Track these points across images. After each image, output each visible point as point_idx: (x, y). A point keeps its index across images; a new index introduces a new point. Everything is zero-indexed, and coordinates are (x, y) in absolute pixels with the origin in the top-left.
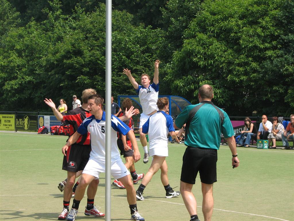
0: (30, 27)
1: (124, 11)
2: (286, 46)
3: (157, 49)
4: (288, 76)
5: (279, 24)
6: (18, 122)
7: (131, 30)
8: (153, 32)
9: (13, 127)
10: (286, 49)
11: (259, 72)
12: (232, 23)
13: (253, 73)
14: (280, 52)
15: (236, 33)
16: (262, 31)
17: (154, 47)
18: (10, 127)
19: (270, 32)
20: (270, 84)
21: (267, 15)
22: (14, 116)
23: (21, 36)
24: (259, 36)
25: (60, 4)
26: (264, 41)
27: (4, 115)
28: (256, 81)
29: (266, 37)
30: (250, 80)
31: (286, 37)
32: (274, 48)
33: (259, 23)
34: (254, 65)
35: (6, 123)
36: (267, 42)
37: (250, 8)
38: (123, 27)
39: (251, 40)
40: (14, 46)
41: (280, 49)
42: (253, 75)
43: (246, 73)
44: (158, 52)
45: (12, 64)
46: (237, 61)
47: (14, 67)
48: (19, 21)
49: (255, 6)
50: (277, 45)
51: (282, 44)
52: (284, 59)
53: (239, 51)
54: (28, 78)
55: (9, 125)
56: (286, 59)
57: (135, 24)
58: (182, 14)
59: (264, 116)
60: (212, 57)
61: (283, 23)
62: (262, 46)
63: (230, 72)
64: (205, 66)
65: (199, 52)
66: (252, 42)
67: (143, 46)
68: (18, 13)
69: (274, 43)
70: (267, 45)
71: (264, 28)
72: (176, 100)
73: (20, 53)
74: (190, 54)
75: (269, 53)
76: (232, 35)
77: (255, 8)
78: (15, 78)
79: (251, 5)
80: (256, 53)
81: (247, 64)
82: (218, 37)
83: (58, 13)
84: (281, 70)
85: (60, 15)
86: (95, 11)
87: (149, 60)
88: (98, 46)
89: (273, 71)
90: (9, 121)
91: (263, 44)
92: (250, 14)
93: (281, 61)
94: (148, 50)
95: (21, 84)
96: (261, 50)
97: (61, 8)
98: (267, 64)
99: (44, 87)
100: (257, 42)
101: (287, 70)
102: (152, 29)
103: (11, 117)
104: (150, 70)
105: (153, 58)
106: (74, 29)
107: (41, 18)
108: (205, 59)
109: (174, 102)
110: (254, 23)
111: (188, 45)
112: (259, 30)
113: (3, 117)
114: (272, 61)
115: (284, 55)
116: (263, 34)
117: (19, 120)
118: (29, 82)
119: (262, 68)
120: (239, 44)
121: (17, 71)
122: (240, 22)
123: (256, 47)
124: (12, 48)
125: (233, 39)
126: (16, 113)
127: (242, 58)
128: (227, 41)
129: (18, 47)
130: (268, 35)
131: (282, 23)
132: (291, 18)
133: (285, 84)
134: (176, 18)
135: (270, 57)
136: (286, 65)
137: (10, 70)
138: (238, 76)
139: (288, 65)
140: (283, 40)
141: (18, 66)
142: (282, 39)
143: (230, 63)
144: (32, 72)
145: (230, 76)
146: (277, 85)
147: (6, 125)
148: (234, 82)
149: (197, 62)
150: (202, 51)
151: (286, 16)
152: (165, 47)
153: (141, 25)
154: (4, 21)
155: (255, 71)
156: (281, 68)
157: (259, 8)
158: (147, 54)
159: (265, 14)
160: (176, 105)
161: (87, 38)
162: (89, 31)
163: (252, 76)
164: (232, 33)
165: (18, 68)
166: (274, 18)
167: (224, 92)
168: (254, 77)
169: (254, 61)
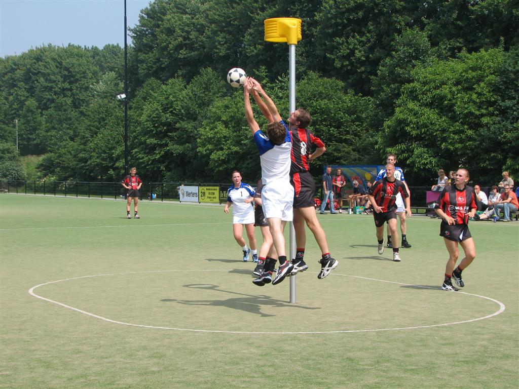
1: (334, 79)
2: (503, 112)
3: (367, 118)
4: (506, 143)
5: (496, 89)
6: (222, 194)
7: (340, 99)
8: (363, 100)
9: (217, 200)
10: (503, 115)
11: (475, 140)
12: (445, 90)
13: (469, 141)
14: (499, 118)
15: (450, 100)
16: (478, 97)
17: (364, 116)
18: (214, 199)
19: (486, 98)
20: (487, 151)
21: (483, 81)
22: (218, 188)
23: (227, 107)
24: (475, 103)
25: (266, 72)
26: (480, 108)
27: (208, 188)
28: (472, 149)
29: (482, 103)
30: (465, 148)
31: (503, 104)
32: (491, 115)
33: (475, 89)
34: (470, 132)
35: (210, 196)
36: (482, 109)
37: (464, 74)
38: (332, 95)
40: (221, 117)
41: (497, 116)
42: (469, 143)
43: (461, 141)
44: (368, 120)
45: (218, 136)
46: (452, 129)
47: (220, 137)
49: (470, 71)
50: (494, 111)
51: (499, 110)
52: (502, 126)
53: (454, 119)
54: (235, 149)
55: (213, 198)
56: (504, 126)
57: (346, 93)
58: (394, 81)
59: (477, 187)
60: (425, 126)
61: (501, 89)
62: (477, 113)
63: (444, 140)
64: (417, 135)
65: (411, 122)
66: (466, 108)
67: (353, 114)
69: (491, 109)
70: (484, 111)
71: (479, 94)
73: (226, 123)
74: (401, 122)
75: (485, 120)
76: (446, 102)
77: (471, 74)
78: (222, 149)
79: (466, 71)
80: (471, 119)
81: (462, 132)
82: (430, 105)
84: (499, 138)
85: (266, 83)
86: (303, 79)
89: (489, 139)
90: (214, 194)
91: (478, 110)
92: (465, 80)
93: (499, 128)
94: (359, 119)
95: (228, 155)
96: (477, 117)
97: (266, 76)
98: (484, 131)
99: (251, 158)
100: (473, 109)
101: (505, 137)
102: (362, 97)
103: (215, 190)
104: (360, 139)
105: (364, 127)
106: (281, 98)
108: (418, 128)
110: (470, 89)
111: (399, 114)
112: (474, 96)
113: (207, 189)
114: (489, 129)
115: (501, 122)
116: (478, 100)
117: (223, 193)
118: (236, 152)
119: (478, 136)
120: (453, 111)
121: (224, 142)
122: (454, 89)
123: (471, 113)
124: (219, 119)
125: (446, 106)
126: (220, 185)
127: (457, 126)
128: (442, 109)
129: (224, 118)
130: (484, 102)
131: (499, 88)
132: (509, 83)
133: (503, 151)
134: (388, 86)
135: (486, 125)
136: (504, 132)
137: (217, 141)
138: (452, 144)
139: (507, 132)
140: (500, 106)
141: (225, 137)
142: (499, 105)
143: (444, 131)
144: (238, 143)
145: (444, 144)
146: (495, 151)
147: (210, 198)
148: (447, 150)
149: (410, 132)
150: (415, 120)
151: (503, 81)
152: (376, 115)
153: (351, 91)
154: (210, 91)
155: (470, 138)
156: (499, 135)
157: (474, 74)
158: (357, 123)
159: (480, 80)
163: (467, 144)
164: (446, 100)
165: (225, 139)
166: (490, 84)
167: (439, 161)
168: (469, 145)
169: (470, 128)
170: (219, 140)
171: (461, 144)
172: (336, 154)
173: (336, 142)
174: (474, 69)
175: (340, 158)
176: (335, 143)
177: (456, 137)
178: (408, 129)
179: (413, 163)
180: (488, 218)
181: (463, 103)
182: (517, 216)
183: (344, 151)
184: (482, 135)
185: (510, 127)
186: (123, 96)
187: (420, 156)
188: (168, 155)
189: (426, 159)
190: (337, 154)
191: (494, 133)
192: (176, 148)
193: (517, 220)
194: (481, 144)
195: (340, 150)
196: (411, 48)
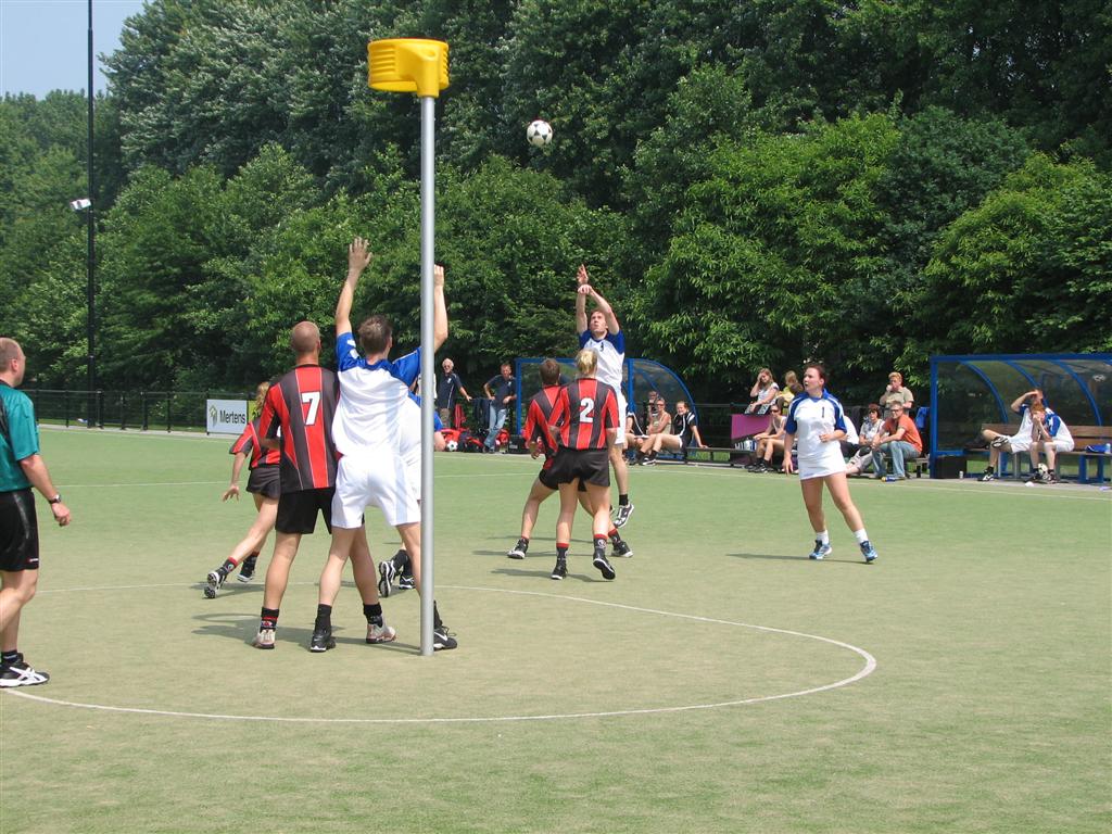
0: (336, 206)
1: (544, 172)
2: (897, 246)
4: (901, 313)
5: (883, 198)
10: (897, 254)
11: (837, 306)
13: (825, 308)
14: (888, 261)
20: (863, 333)
23: (315, 227)
25: (400, 157)
28: (829, 325)
30: (817, 322)
31: (899, 227)
32: (873, 252)
36: (856, 238)
37: (818, 162)
38: (539, 208)
39: (821, 231)
41: (885, 255)
42: (825, 312)
43: (807, 309)
46: (789, 280)
48: (313, 194)
49: (830, 158)
50: (878, 246)
51: (888, 244)
52: (894, 278)
53: (793, 260)
56: (898, 277)
57: (566, 201)
58: (670, 178)
60: (733, 275)
61: (892, 195)
63: (771, 304)
64: (717, 294)
65: (704, 266)
66: (823, 236)
68: (310, 177)
69: (872, 240)
70: (857, 245)
72: (646, 368)
73: (312, 266)
74: (682, 268)
75: (863, 262)
76: (780, 222)
77: (831, 164)
79: (822, 157)
80: (831, 263)
81: (813, 287)
82: (745, 230)
83: (396, 175)
84: (888, 302)
87: (597, 280)
88: (482, 249)
89: (868, 303)
91: (847, 241)
92: (818, 176)
93: (888, 282)
96: (842, 257)
97: (400, 165)
98: (856, 287)
100: (836, 236)
101: (900, 301)
107: (358, 187)
108: (718, 280)
109: (640, 372)
110: (830, 195)
111: (679, 248)
114: (866, 285)
115: (893, 268)
119: (844, 298)
120: (795, 243)
122: (798, 193)
123: (832, 247)
124: (296, 252)
125: (779, 233)
127: (802, 275)
128: (768, 238)
129: (308, 252)
131: (889, 195)
132: (910, 185)
133: (896, 331)
134: (657, 188)
135: (863, 274)
136: (897, 290)
137: (290, 303)
138: (789, 313)
139: (904, 290)
140: (892, 234)
141: (307, 294)
142: (887, 232)
143: (772, 284)
146: (879, 334)
148: (782, 331)
149: (700, 288)
150: (712, 263)
151: (898, 181)
153: (579, 203)
154: (279, 194)
155: (828, 304)
156: (887, 297)
159: (853, 174)
160: (644, 380)
161: (457, 231)
162: (464, 215)
163: (822, 315)
165: (305, 297)
166: (873, 185)
167: (762, 350)
168: (826, 317)
169: (828, 280)
170: (295, 301)
171: (809, 313)
172: (545, 333)
173: (546, 307)
174: (837, 153)
175: (552, 342)
176: (543, 309)
177: (797, 299)
178: (696, 281)
179: (708, 353)
180: (859, 473)
181: (815, 225)
182: (918, 467)
183: (562, 326)
184: (850, 295)
185: (910, 279)
186: (86, 203)
187: (723, 339)
188: (184, 330)
189: (735, 346)
190: (547, 333)
191: (877, 292)
192: (202, 318)
193: (919, 476)
194: (849, 315)
195: (553, 324)
196: (706, 108)
